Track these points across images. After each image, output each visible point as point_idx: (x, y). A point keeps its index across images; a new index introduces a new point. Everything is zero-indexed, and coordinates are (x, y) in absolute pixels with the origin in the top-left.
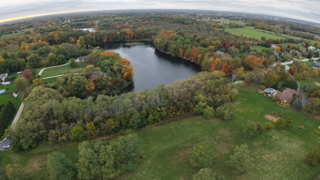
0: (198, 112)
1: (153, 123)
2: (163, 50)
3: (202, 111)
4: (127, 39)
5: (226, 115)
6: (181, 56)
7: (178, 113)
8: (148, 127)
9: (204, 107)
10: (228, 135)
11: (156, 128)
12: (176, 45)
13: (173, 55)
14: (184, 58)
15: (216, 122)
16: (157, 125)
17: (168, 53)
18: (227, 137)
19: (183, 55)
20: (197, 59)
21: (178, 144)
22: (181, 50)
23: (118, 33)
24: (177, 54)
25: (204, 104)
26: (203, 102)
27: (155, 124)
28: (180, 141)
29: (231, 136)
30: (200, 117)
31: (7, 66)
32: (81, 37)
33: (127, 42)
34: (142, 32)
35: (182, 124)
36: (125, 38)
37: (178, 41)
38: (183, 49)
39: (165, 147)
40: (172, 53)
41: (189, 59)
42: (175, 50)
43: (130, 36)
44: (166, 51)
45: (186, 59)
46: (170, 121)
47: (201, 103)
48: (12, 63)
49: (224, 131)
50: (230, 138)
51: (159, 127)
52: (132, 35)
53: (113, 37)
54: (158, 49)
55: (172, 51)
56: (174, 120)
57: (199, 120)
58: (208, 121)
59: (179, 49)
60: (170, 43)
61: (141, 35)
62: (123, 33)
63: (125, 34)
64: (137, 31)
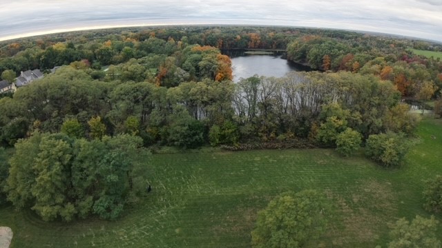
0: (324, 140)
1: (218, 145)
2: (299, 58)
3: (333, 138)
4: (251, 48)
5: (387, 153)
6: (326, 69)
7: (281, 137)
8: (205, 150)
9: (340, 130)
10: (385, 196)
11: (221, 154)
12: (320, 49)
13: (313, 67)
15: (362, 166)
16: (226, 149)
18: (381, 202)
19: (330, 66)
21: (252, 192)
22: (326, 57)
23: (238, 37)
24: (319, 65)
25: (341, 122)
26: (338, 118)
27: (222, 146)
28: (260, 188)
29: (391, 201)
30: (327, 152)
31: (66, 57)
32: (184, 38)
33: (247, 51)
34: (275, 39)
35: (282, 157)
36: (247, 46)
37: (323, 45)
38: (330, 55)
39: (216, 192)
40: (311, 63)
42: (316, 58)
43: (255, 43)
44: (304, 61)
46: (256, 148)
47: (333, 118)
48: (74, 54)
49: (377, 187)
50: (388, 204)
51: (229, 153)
52: (259, 42)
53: (230, 42)
55: (312, 58)
56: (266, 148)
57: (324, 157)
58: (343, 161)
59: (322, 56)
60: (310, 48)
61: (272, 43)
62: (246, 38)
63: (249, 39)
64: (267, 37)
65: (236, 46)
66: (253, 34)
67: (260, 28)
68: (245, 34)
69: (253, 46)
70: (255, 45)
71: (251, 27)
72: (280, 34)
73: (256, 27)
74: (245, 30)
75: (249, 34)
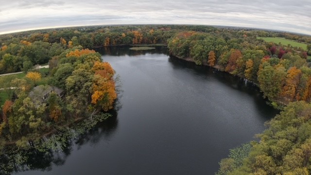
2: (182, 55)
4: (135, 44)
6: (212, 64)
12: (204, 45)
13: (197, 62)
14: (217, 67)
17: (188, 59)
19: (216, 62)
20: (245, 68)
22: (212, 54)
23: (123, 34)
24: (205, 61)
32: (74, 38)
33: (132, 47)
34: (155, 35)
36: (132, 42)
37: (206, 40)
38: (216, 52)
40: (196, 59)
41: (227, 69)
42: (202, 55)
43: (138, 40)
44: (186, 57)
45: (222, 69)
52: (141, 38)
53: (116, 39)
54: (174, 54)
55: (197, 55)
59: (208, 53)
60: (193, 44)
61: (152, 39)
62: (130, 35)
63: (133, 36)
64: (148, 34)
65: (122, 43)
66: (136, 32)
67: (141, 26)
68: (129, 32)
69: (136, 42)
70: (138, 41)
71: (134, 25)
72: (158, 31)
73: (137, 26)
74: (129, 28)
75: (133, 32)
